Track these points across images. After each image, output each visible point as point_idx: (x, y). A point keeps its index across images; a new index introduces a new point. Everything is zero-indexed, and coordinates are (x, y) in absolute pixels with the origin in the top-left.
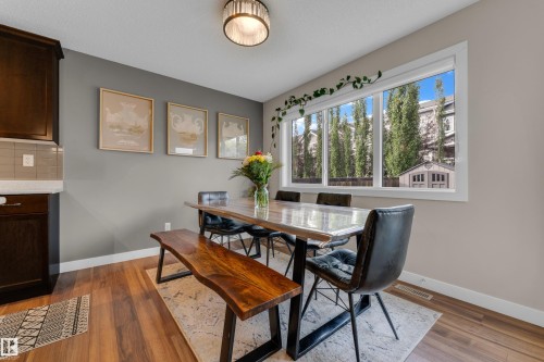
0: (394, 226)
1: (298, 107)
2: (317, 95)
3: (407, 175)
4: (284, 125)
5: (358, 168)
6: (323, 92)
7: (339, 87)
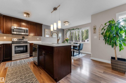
0: (82, 45)
1: (70, 31)
2: (73, 29)
3: (86, 40)
4: (68, 33)
5: (78, 39)
6: (74, 29)
7: (76, 29)
